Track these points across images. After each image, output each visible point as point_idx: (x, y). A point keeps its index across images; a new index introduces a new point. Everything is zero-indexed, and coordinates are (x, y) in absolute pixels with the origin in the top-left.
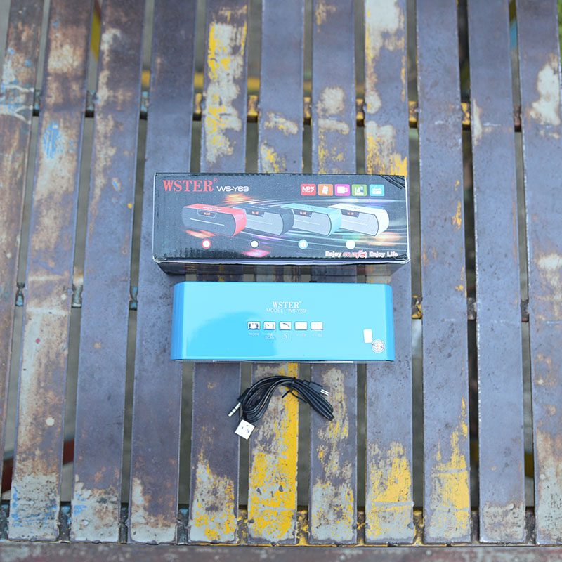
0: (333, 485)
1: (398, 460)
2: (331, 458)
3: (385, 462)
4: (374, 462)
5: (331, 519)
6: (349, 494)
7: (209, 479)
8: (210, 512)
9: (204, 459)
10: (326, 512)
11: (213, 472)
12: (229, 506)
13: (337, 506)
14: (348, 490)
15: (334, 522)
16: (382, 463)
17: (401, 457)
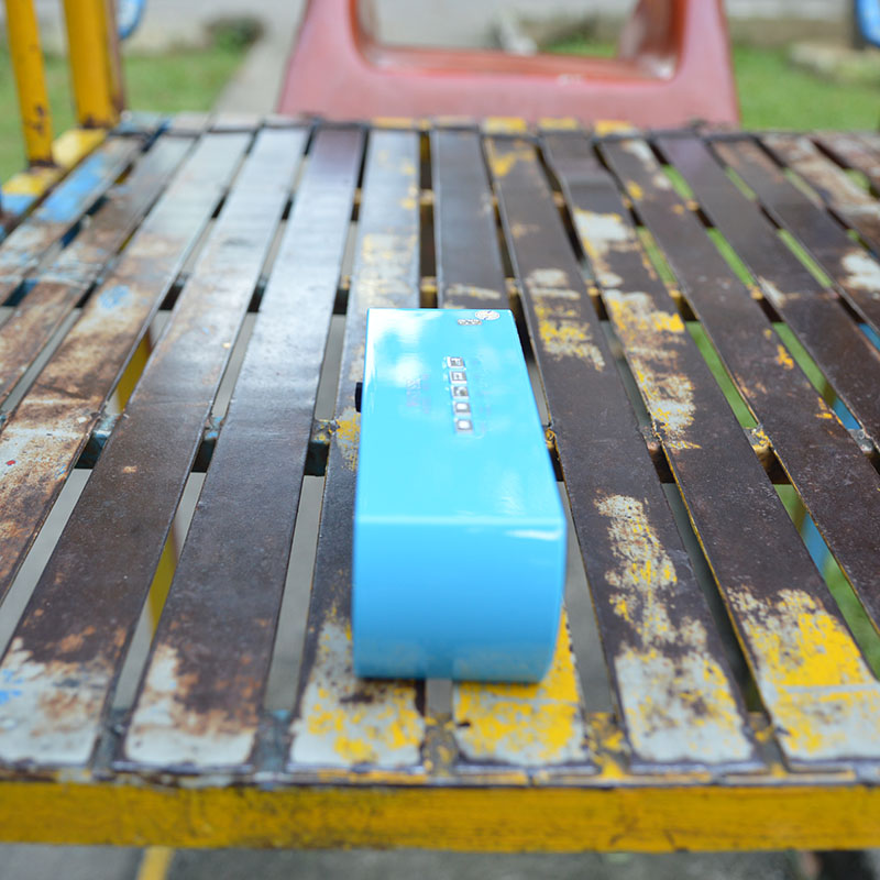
0: (665, 656)
1: (809, 616)
2: (646, 612)
3: (781, 621)
4: (754, 621)
5: (680, 718)
6: (710, 671)
7: (350, 648)
8: (350, 706)
9: (338, 615)
10: (662, 704)
13: (687, 692)
14: (706, 664)
15: (690, 722)
16: (772, 622)
17: (813, 612)
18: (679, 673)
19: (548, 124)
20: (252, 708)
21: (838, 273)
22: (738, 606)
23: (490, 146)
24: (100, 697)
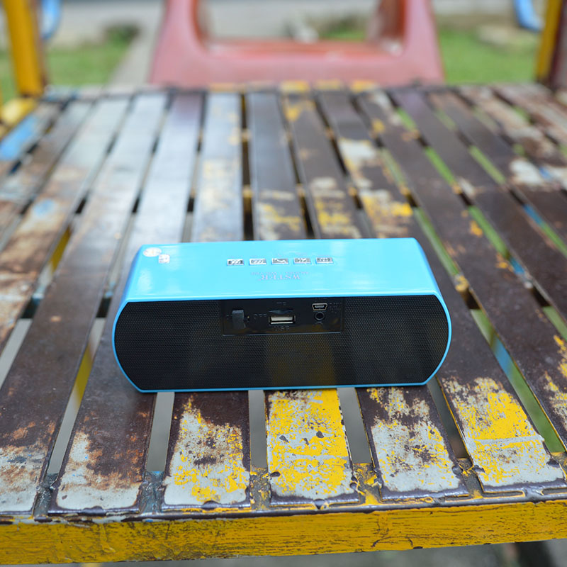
0: (402, 425)
1: (495, 394)
2: (390, 397)
3: (476, 398)
4: (460, 399)
5: (414, 464)
6: (432, 432)
7: (201, 428)
8: (201, 466)
9: (193, 407)
10: (402, 455)
11: (207, 421)
12: (234, 458)
13: (418, 447)
14: (429, 428)
15: (420, 466)
16: (471, 399)
17: (497, 391)
18: (412, 435)
20: (138, 470)
21: (508, 173)
22: (449, 390)
23: (287, 102)
24: (39, 468)
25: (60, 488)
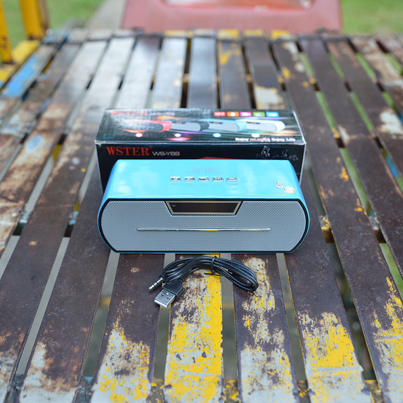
0: (263, 350)
1: (334, 328)
2: (258, 325)
3: (320, 330)
4: (308, 330)
5: (266, 385)
6: (283, 359)
7: (122, 344)
8: (119, 376)
9: (119, 326)
10: (259, 376)
11: (127, 338)
12: (142, 371)
13: (271, 370)
14: (282, 355)
15: (270, 387)
16: (316, 331)
17: (336, 325)
18: (269, 360)
19: (249, 33)
20: (76, 377)
21: (378, 123)
22: (302, 322)
23: (220, 46)
24: (10, 371)
25: (23, 388)
